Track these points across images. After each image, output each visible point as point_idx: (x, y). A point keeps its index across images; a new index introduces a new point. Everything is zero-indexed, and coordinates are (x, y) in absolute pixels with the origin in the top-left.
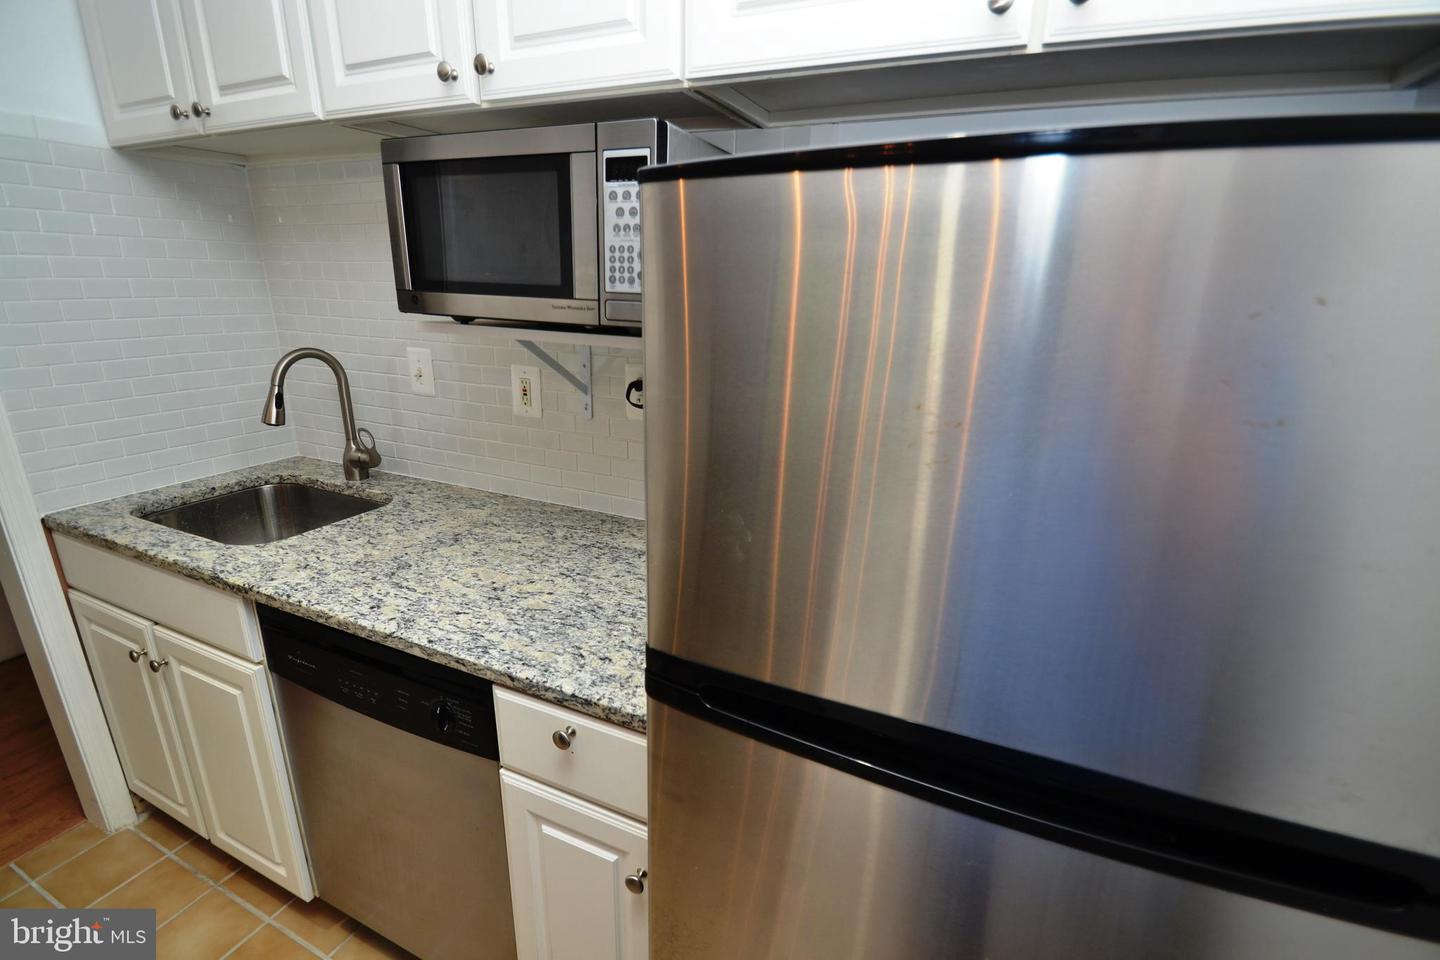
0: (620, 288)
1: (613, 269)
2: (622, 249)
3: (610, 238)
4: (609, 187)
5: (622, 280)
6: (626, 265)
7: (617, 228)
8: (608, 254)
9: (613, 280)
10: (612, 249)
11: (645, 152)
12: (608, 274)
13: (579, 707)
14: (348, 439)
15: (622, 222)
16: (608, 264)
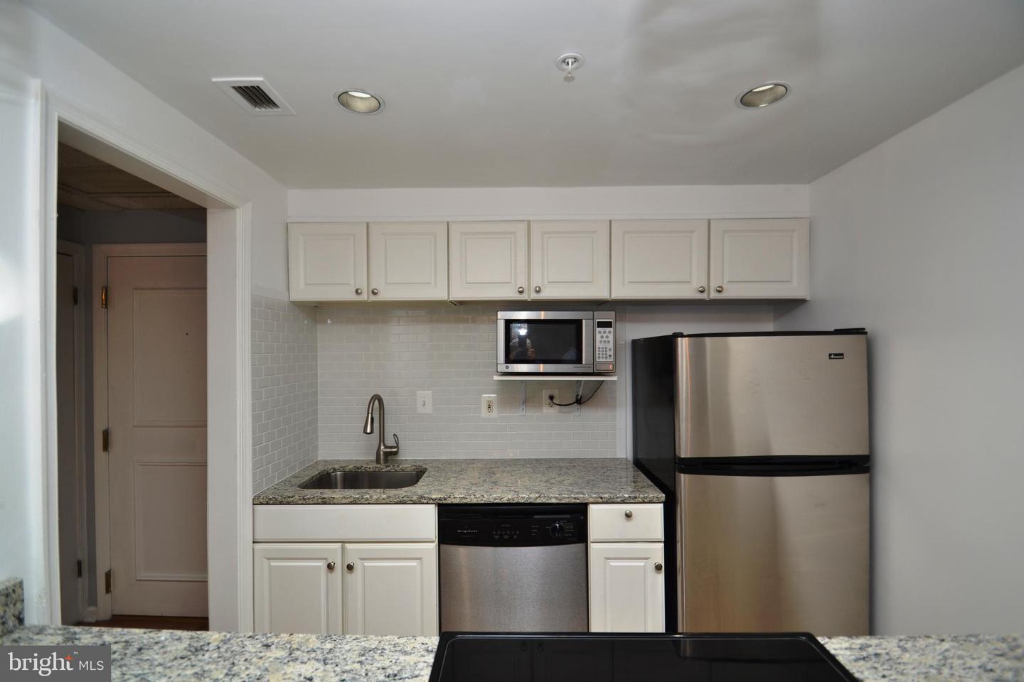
0: (601, 360)
1: (599, 354)
2: (603, 348)
3: (598, 345)
4: (598, 329)
5: (603, 357)
6: (604, 353)
7: (601, 342)
8: (597, 350)
9: (599, 357)
10: (599, 348)
11: (612, 320)
12: (597, 356)
13: (632, 501)
14: (380, 442)
15: (603, 340)
16: (597, 353)
